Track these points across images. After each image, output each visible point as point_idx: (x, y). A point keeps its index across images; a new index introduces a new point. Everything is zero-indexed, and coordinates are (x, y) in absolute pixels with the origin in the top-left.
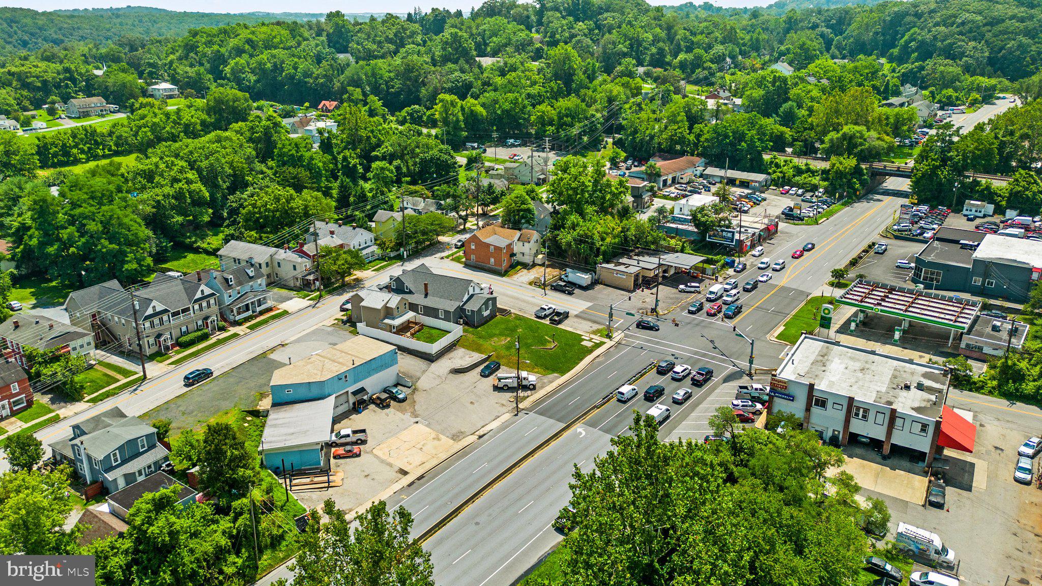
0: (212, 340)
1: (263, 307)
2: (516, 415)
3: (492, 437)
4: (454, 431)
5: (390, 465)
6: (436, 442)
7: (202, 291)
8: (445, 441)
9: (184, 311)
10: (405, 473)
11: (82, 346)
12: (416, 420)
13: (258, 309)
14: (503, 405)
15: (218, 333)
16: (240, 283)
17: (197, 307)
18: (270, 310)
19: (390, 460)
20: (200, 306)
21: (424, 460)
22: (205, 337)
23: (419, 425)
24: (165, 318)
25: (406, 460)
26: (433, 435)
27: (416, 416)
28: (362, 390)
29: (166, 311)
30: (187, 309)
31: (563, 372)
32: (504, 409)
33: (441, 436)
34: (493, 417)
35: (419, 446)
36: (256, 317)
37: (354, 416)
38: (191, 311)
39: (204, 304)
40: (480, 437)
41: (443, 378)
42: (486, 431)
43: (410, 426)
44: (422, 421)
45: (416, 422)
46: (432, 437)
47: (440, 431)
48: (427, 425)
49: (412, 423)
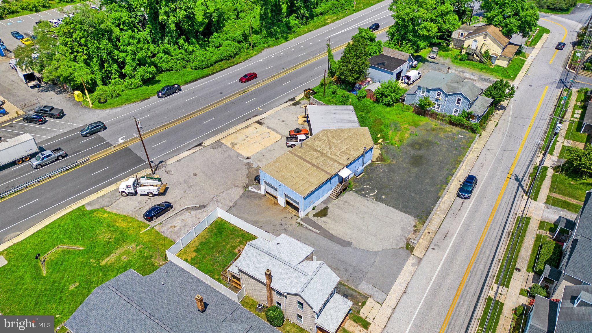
2: (161, 162)
3: (191, 143)
4: (219, 150)
5: (268, 128)
6: (235, 142)
8: (227, 142)
10: (259, 122)
12: (248, 161)
14: (167, 172)
19: (268, 130)
21: (245, 130)
23: (246, 156)
25: (258, 130)
26: (236, 147)
27: (248, 164)
31: (80, 209)
32: (168, 168)
33: (230, 146)
34: (181, 161)
35: (248, 139)
41: (214, 199)
42: (194, 148)
43: (254, 155)
44: (243, 159)
45: (248, 158)
46: (237, 145)
47: (230, 150)
48: (239, 155)
49: (252, 158)
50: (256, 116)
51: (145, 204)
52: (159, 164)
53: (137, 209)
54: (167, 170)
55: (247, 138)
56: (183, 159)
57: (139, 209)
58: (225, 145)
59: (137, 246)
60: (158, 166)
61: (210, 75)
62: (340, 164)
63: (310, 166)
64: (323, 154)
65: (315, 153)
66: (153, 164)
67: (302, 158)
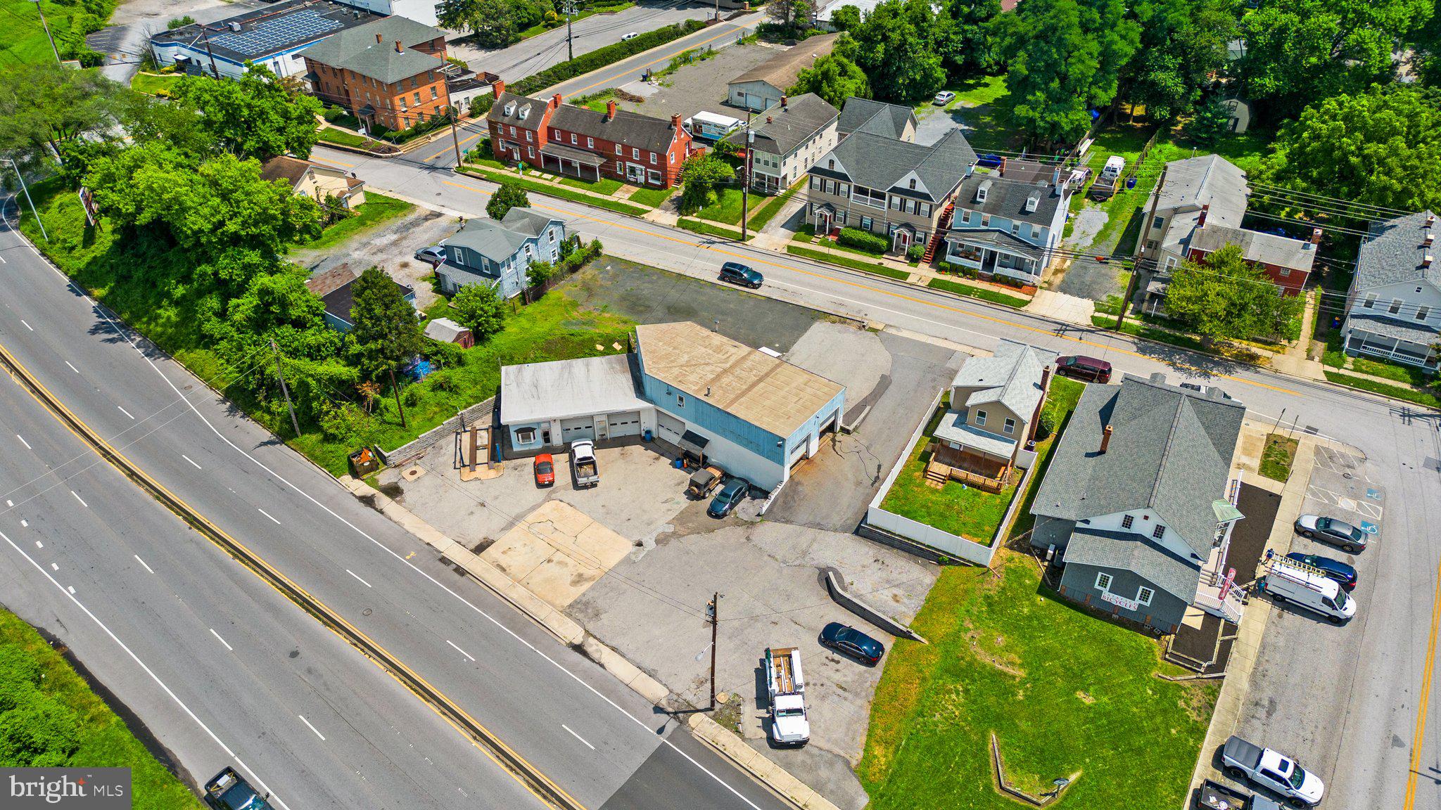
0: (888, 262)
1: (1010, 272)
5: (508, 527)
7: (913, 181)
8: (569, 594)
9: (875, 194)
10: (480, 548)
11: (766, 163)
13: (997, 270)
14: (702, 682)
15: (901, 258)
16: (993, 209)
17: (896, 200)
18: (1016, 284)
19: (521, 526)
20: (903, 202)
21: (513, 570)
22: (874, 250)
23: (631, 549)
24: (844, 187)
27: (662, 541)
28: (702, 442)
29: (844, 177)
30: (882, 196)
32: (685, 687)
33: (588, 585)
35: (557, 556)
36: (981, 277)
37: (665, 462)
38: (886, 202)
39: (911, 204)
40: (579, 649)
41: (797, 563)
42: (595, 656)
43: (627, 536)
44: (642, 553)
45: (640, 544)
46: (588, 572)
47: (607, 582)
48: (627, 561)
49: (637, 538)
50: (444, 560)
51: (828, 683)
52: (668, 713)
53: (846, 694)
54: (693, 686)
55: (555, 559)
56: (646, 665)
57: (845, 690)
58: (584, 595)
59: (967, 630)
60: (676, 713)
62: (750, 354)
63: (762, 385)
64: (725, 371)
65: (725, 380)
66: (671, 725)
67: (743, 394)
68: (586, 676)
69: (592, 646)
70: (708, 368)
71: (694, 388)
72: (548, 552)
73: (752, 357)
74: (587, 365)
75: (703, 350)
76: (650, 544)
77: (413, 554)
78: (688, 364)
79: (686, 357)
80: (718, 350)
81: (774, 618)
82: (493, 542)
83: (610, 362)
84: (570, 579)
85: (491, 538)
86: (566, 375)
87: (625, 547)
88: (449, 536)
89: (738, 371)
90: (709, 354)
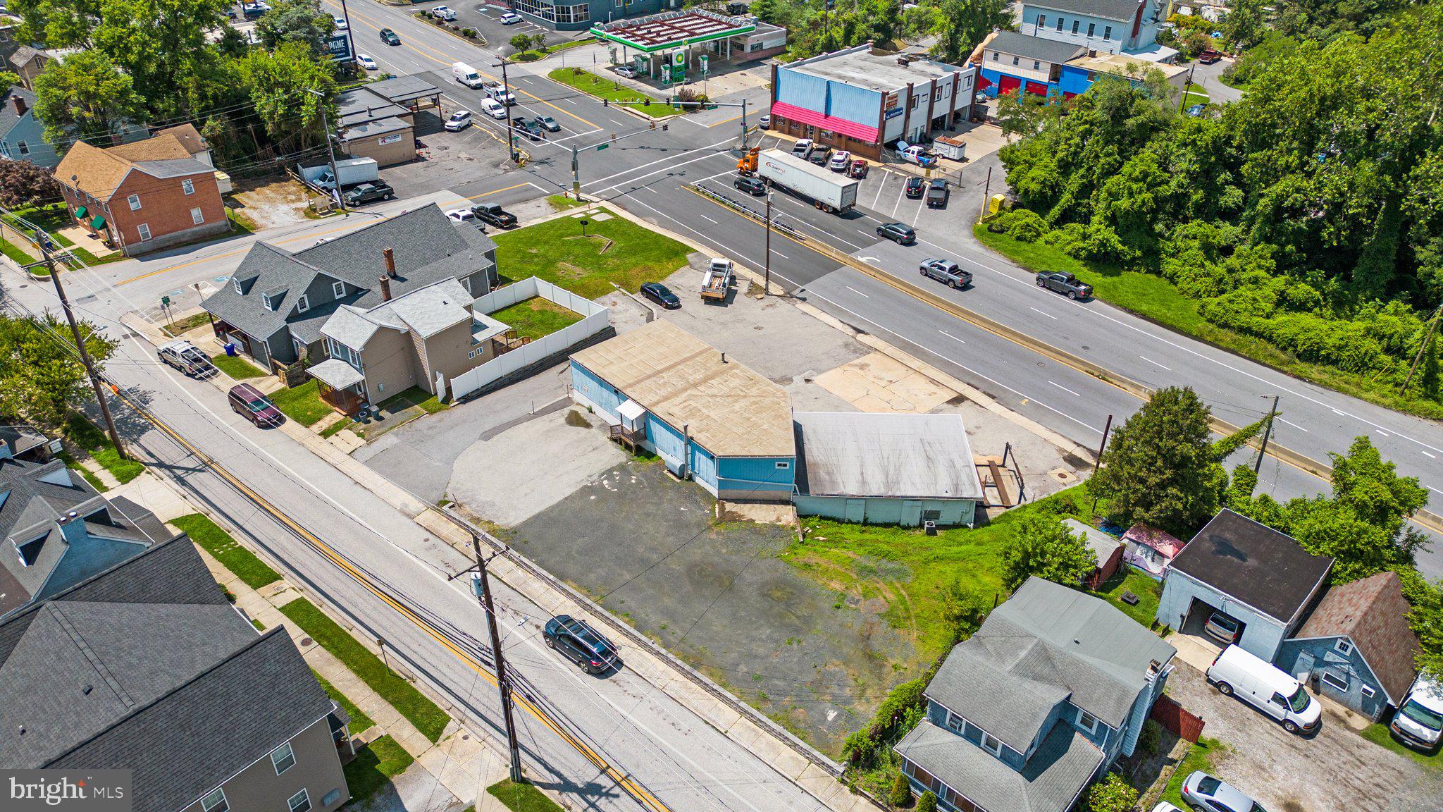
4: (841, 351)
10: (960, 399)
23: (816, 379)
25: (925, 397)
35: (881, 382)
40: (859, 331)
42: (846, 326)
43: (819, 387)
44: (806, 375)
45: (807, 381)
46: (857, 370)
47: (839, 362)
48: (820, 372)
49: (809, 385)
50: (993, 397)
55: (885, 382)
61: (1188, 334)
62: (657, 403)
63: (659, 368)
64: (695, 385)
65: (699, 376)
66: (796, 293)
67: (684, 361)
68: (853, 317)
69: (850, 332)
70: (715, 391)
71: (737, 371)
72: (891, 387)
73: (656, 399)
74: (864, 483)
75: (712, 414)
76: (798, 380)
77: (1023, 403)
78: (737, 398)
79: (737, 407)
80: (693, 413)
81: (708, 322)
82: (949, 402)
83: (833, 482)
84: (870, 368)
85: (950, 406)
86: (892, 472)
87: (819, 380)
88: (993, 413)
89: (680, 385)
90: (707, 407)
